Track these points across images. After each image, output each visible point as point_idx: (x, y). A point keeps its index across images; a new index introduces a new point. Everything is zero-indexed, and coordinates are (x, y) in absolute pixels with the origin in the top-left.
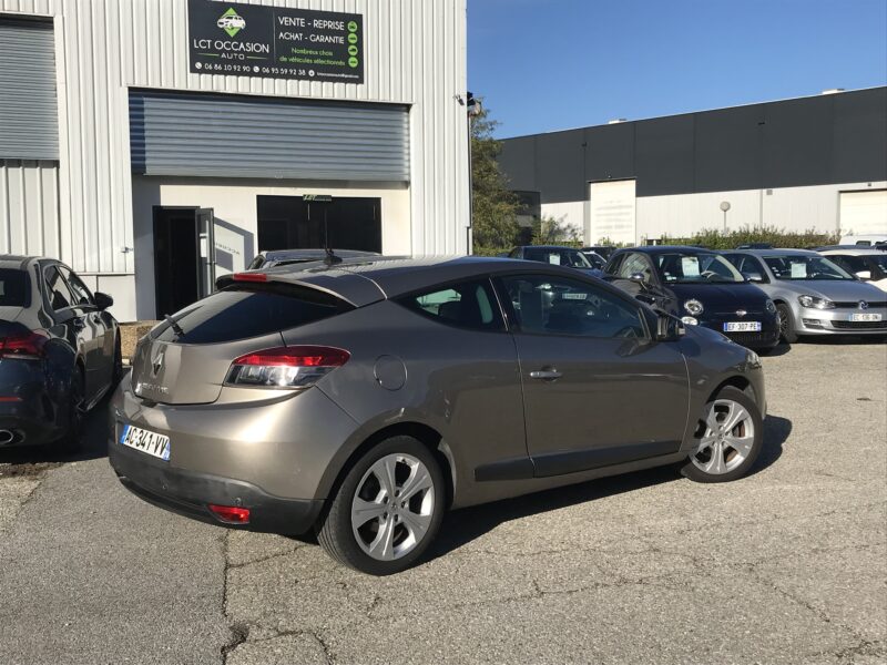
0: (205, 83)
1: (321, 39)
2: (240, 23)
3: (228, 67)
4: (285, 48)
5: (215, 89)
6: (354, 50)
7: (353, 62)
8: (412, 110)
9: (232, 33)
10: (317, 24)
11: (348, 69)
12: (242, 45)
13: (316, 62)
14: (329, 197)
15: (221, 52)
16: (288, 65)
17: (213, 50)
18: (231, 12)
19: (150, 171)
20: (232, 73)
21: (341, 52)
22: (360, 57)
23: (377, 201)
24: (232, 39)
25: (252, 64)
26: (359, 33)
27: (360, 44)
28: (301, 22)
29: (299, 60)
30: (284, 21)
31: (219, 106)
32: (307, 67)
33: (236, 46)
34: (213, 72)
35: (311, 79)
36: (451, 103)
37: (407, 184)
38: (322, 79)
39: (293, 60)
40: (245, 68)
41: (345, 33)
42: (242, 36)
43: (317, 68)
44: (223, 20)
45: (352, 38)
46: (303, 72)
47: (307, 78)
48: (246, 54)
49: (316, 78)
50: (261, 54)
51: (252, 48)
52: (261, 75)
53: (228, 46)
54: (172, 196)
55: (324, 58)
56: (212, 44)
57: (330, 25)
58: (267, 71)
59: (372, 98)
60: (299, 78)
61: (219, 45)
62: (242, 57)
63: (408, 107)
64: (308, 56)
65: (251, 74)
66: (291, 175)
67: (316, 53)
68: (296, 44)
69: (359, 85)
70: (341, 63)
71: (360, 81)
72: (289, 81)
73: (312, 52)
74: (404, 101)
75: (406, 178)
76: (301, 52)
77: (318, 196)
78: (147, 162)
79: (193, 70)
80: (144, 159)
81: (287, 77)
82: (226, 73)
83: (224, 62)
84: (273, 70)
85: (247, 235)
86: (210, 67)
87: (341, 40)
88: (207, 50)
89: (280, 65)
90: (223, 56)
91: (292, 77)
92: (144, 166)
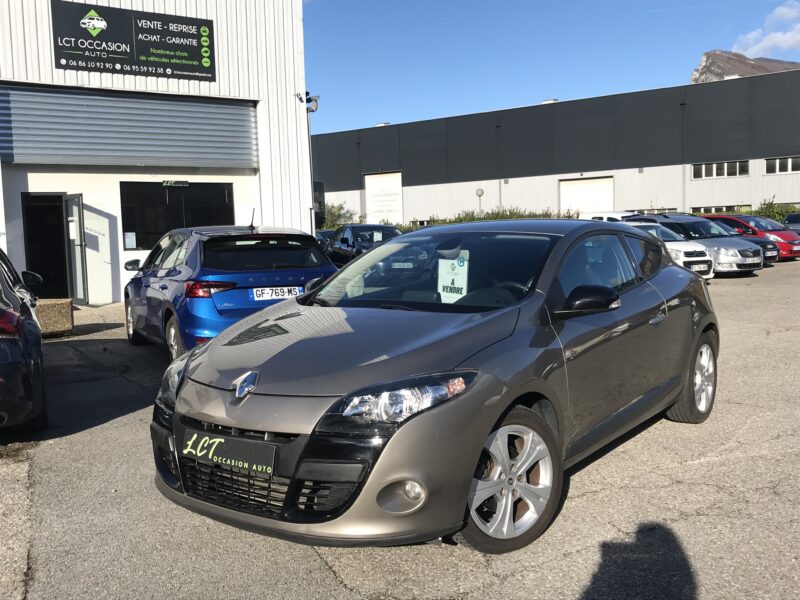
0: (71, 78)
1: (177, 41)
2: (101, 24)
3: (91, 65)
4: (144, 48)
5: (80, 84)
6: (206, 52)
7: (206, 63)
8: (259, 106)
9: (94, 33)
10: (173, 27)
11: (201, 69)
12: (104, 45)
13: (174, 61)
14: (186, 182)
15: (84, 50)
16: (147, 64)
17: (77, 48)
18: (92, 13)
19: (17, 160)
20: (96, 69)
21: (195, 53)
22: (212, 58)
23: (229, 186)
24: (94, 39)
25: (114, 61)
26: (211, 36)
27: (211, 47)
28: (158, 25)
29: (157, 59)
30: (143, 23)
31: (84, 100)
32: (165, 66)
33: (98, 45)
34: (78, 68)
35: (168, 77)
36: (292, 100)
37: (255, 171)
38: (180, 77)
39: (152, 59)
40: (107, 65)
41: (198, 36)
42: (103, 36)
43: (174, 67)
44: (85, 20)
45: (205, 41)
46: (161, 71)
47: (165, 75)
48: (108, 52)
49: (173, 76)
50: (121, 53)
51: (113, 47)
52: (122, 72)
53: (90, 44)
54: (40, 183)
55: (180, 58)
56: (76, 42)
57: (184, 28)
58: (128, 68)
59: (224, 94)
60: (158, 75)
61: (82, 43)
62: (104, 55)
63: (255, 103)
64: (166, 56)
65: (114, 71)
66: (152, 163)
67: (173, 53)
68: (154, 44)
69: (213, 83)
70: (195, 63)
71: (212, 79)
72: (149, 78)
73: (168, 53)
74: (252, 98)
75: (255, 165)
76: (159, 52)
77: (176, 182)
78: (15, 151)
79: (58, 66)
80: (12, 148)
81: (147, 74)
82: (90, 70)
83: (87, 59)
84: (134, 67)
85: (111, 218)
86: (75, 63)
87: (195, 43)
88: (71, 48)
89: (140, 63)
90: (87, 53)
91: (152, 75)
92: (12, 155)
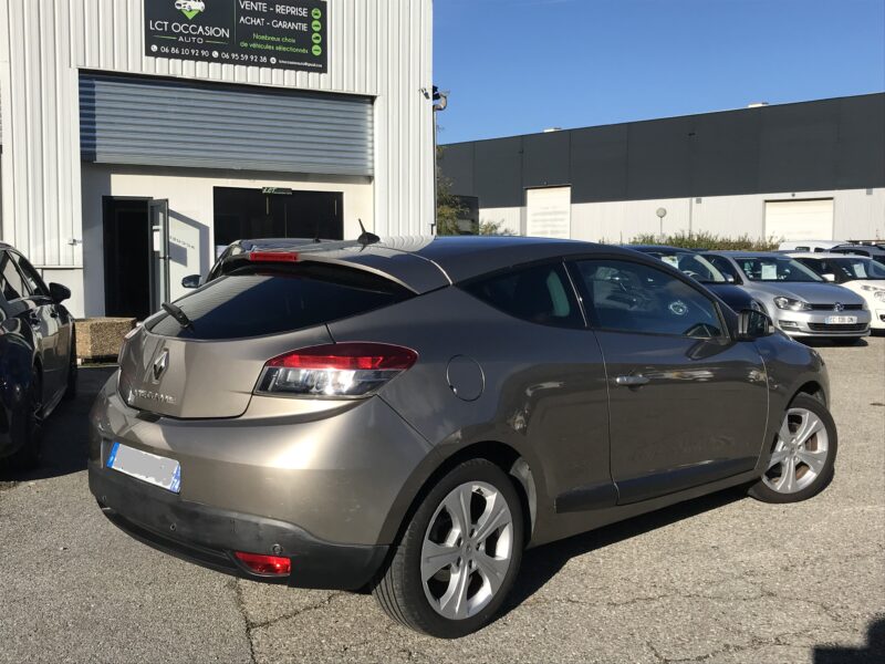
0: (161, 67)
1: (284, 25)
2: (199, 6)
3: (185, 52)
4: (246, 33)
5: (171, 74)
6: (317, 38)
7: (316, 51)
8: (377, 102)
9: (190, 16)
10: (279, 9)
11: (311, 58)
12: (201, 29)
13: (277, 48)
14: (290, 190)
15: (178, 35)
16: (249, 51)
17: (170, 32)
19: (100, 159)
20: (190, 57)
21: (304, 39)
22: (324, 45)
23: (340, 195)
24: (190, 22)
25: (211, 48)
26: (323, 20)
27: (323, 32)
28: (263, 7)
29: (260, 46)
30: (245, 5)
31: (176, 92)
32: (269, 54)
33: (194, 29)
34: (170, 56)
35: (272, 66)
36: (416, 96)
37: (370, 179)
38: (285, 67)
39: (254, 45)
40: (203, 53)
41: (309, 20)
42: (200, 19)
43: (279, 55)
44: (180, 1)
45: (316, 25)
46: (264, 59)
47: (268, 65)
48: (205, 37)
49: (277, 66)
50: (220, 39)
51: (211, 32)
52: (220, 60)
53: (185, 28)
54: (124, 186)
55: (287, 44)
56: (169, 26)
57: (293, 11)
58: (227, 56)
59: (336, 88)
60: (260, 65)
61: (176, 27)
62: (201, 41)
63: (372, 99)
64: (271, 43)
65: (210, 59)
66: (252, 166)
67: (278, 39)
68: (257, 29)
69: (323, 75)
70: (304, 51)
71: (323, 70)
72: (250, 68)
73: (273, 39)
74: (368, 93)
75: (370, 172)
76: (263, 37)
77: (278, 189)
78: (97, 149)
79: (149, 53)
80: (94, 146)
81: (248, 63)
82: (183, 58)
83: (180, 45)
84: (233, 55)
85: (203, 229)
86: (167, 50)
87: (304, 27)
88: (163, 33)
89: (241, 51)
90: (181, 39)
91: (254, 64)
92: (95, 153)
